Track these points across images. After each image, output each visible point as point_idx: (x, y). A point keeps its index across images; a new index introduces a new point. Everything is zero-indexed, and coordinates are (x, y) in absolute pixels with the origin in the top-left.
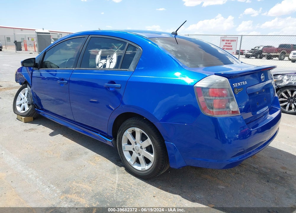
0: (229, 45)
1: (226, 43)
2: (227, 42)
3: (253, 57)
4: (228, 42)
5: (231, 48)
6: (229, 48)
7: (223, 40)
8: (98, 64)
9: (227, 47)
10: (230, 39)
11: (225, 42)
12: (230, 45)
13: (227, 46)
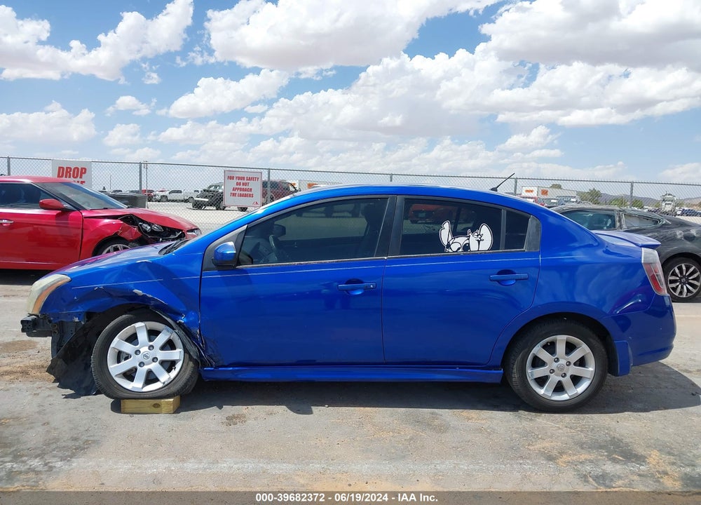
0: (244, 187)
1: (237, 184)
2: (239, 181)
3: (212, 208)
4: (242, 181)
5: (249, 193)
6: (247, 193)
7: (231, 178)
8: (449, 246)
9: (242, 192)
10: (246, 175)
11: (235, 181)
12: (247, 187)
13: (241, 189)
